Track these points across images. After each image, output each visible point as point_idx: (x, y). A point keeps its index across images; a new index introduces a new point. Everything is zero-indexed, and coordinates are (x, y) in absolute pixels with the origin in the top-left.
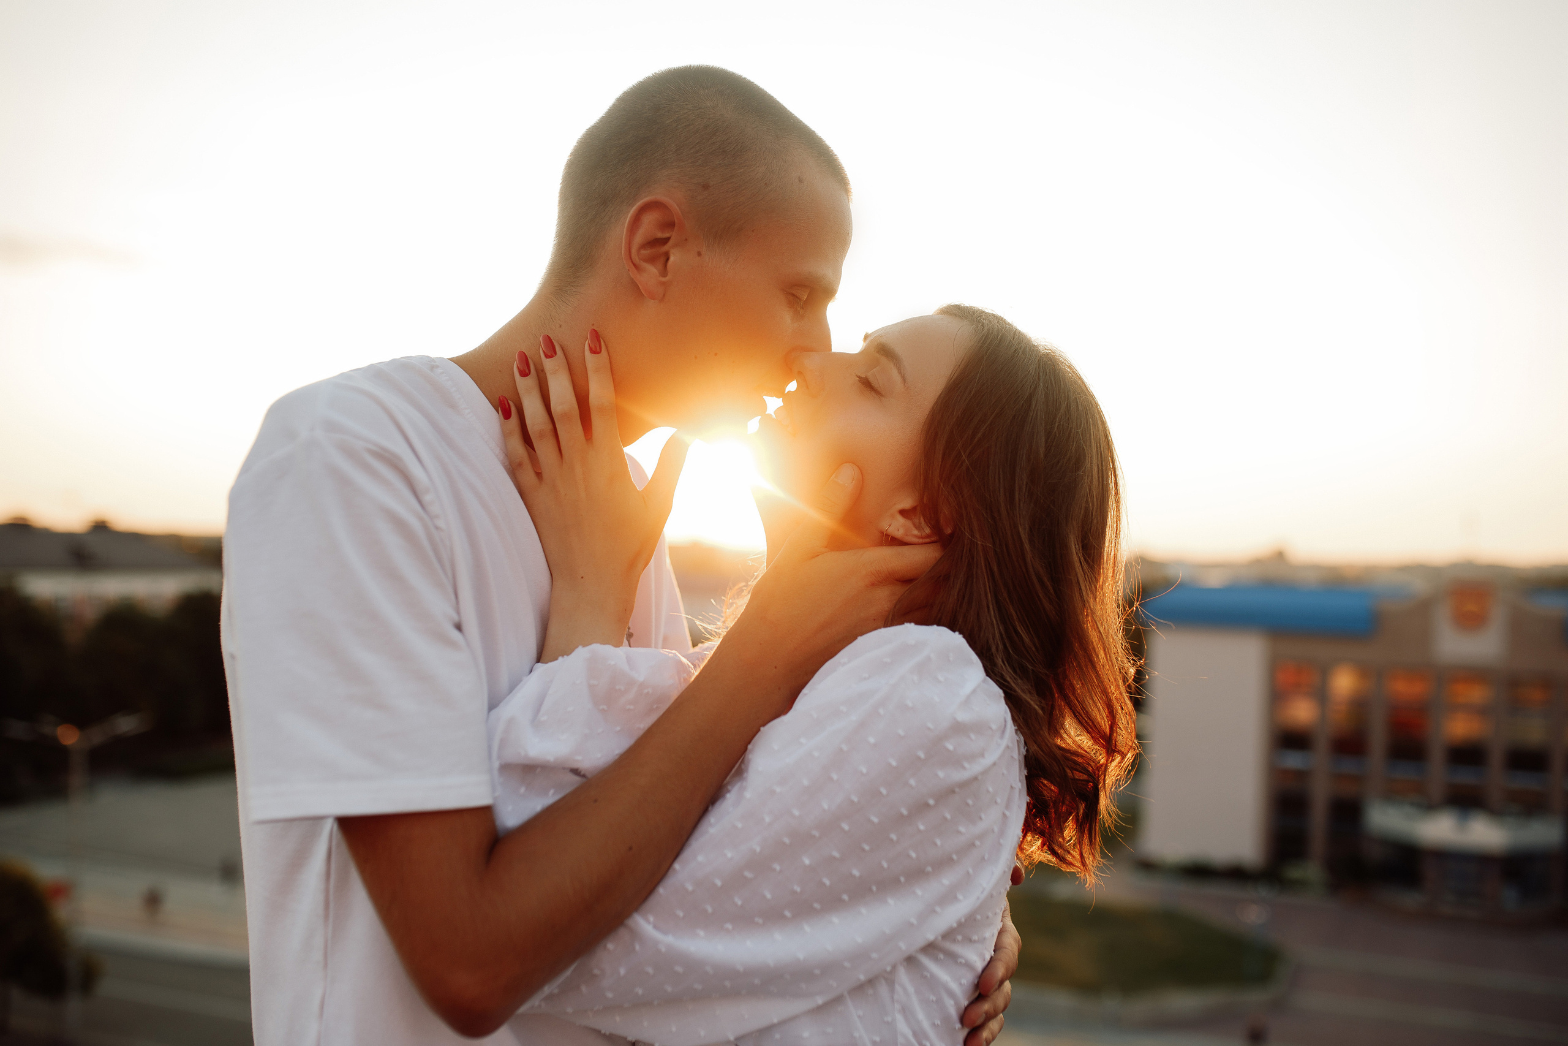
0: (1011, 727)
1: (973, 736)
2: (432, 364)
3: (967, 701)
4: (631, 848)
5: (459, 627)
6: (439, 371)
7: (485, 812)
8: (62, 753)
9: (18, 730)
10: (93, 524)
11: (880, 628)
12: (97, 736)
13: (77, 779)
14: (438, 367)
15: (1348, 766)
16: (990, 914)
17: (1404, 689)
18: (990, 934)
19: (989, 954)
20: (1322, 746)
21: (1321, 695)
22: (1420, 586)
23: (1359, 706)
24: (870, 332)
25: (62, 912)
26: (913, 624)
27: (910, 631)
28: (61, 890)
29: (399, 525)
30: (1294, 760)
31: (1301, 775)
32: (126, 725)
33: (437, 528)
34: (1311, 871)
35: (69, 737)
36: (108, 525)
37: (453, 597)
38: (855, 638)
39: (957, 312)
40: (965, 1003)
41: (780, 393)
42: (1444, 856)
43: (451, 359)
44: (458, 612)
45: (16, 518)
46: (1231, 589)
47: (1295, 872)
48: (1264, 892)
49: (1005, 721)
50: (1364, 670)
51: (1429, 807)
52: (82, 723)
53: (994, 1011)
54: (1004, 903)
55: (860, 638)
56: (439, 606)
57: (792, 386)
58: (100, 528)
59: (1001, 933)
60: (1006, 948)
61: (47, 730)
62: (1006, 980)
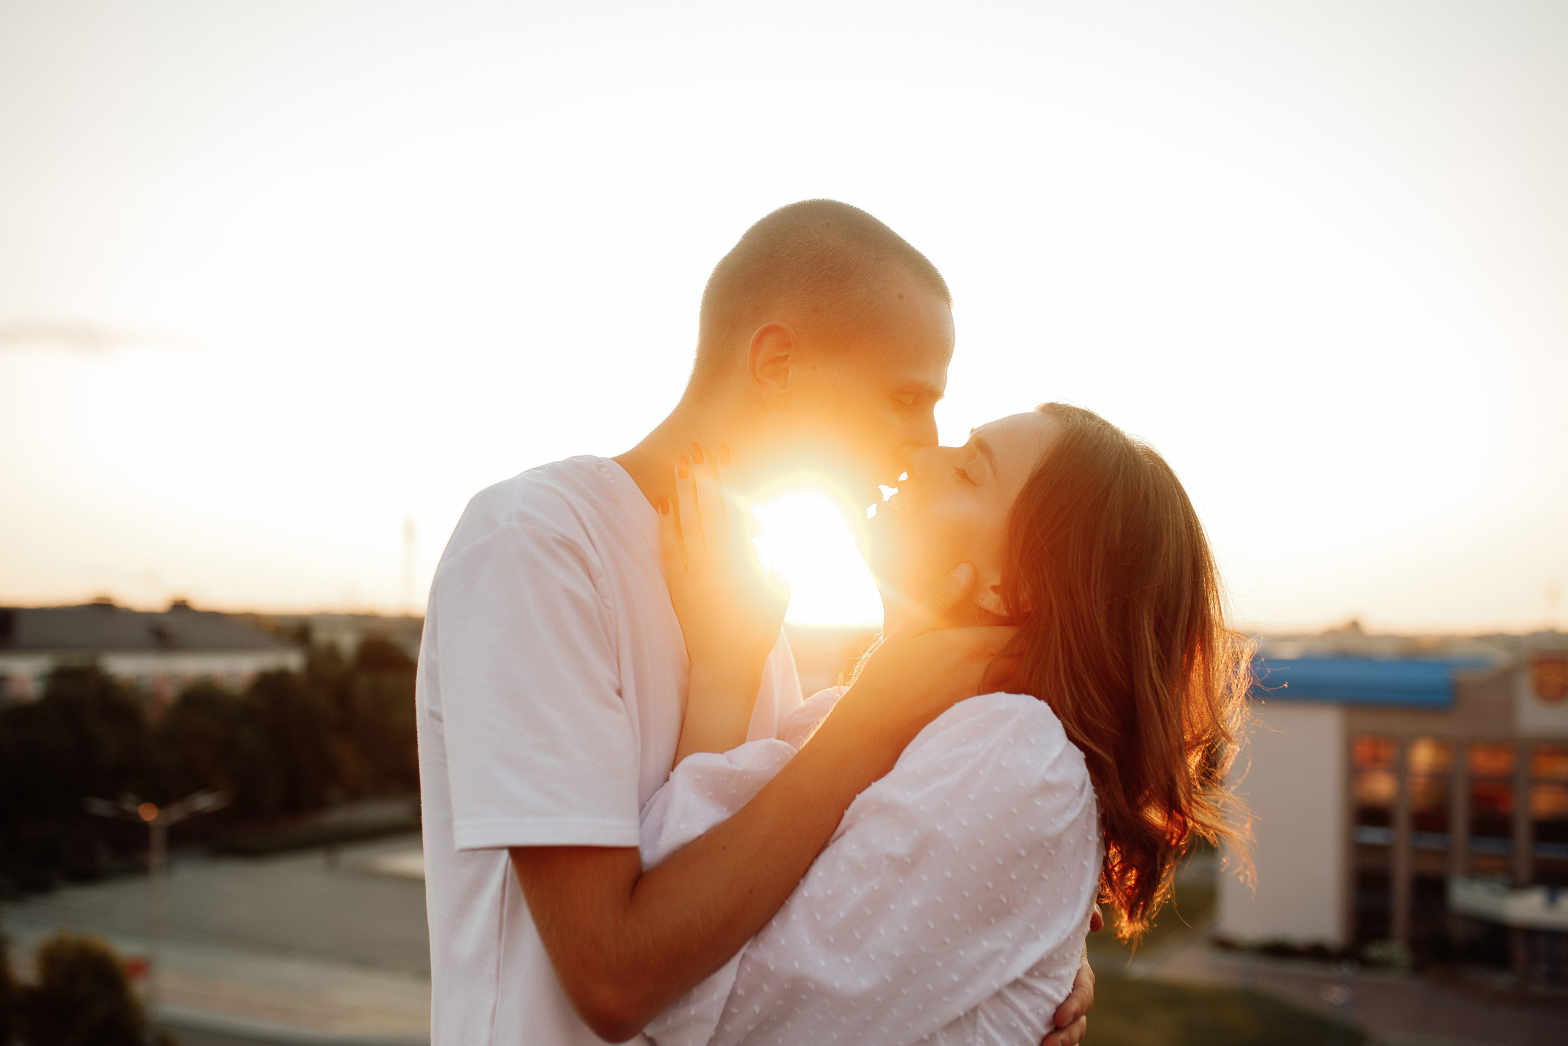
0: (1089, 787)
1: (1058, 795)
2: (599, 464)
3: (1054, 766)
4: (751, 891)
5: (620, 693)
6: (604, 470)
7: (632, 852)
8: (142, 829)
9: (100, 807)
10: (173, 604)
11: (974, 696)
12: (176, 814)
13: (156, 857)
14: (604, 466)
15: (1430, 842)
16: (1067, 956)
17: (1485, 762)
18: (1068, 973)
19: (1067, 990)
20: (1402, 821)
21: (1400, 769)
22: (1501, 657)
23: (1440, 778)
24: (975, 428)
25: (140, 988)
26: (1003, 693)
27: (1002, 700)
28: (139, 967)
29: (576, 602)
30: (1374, 836)
31: (1381, 851)
32: (204, 802)
33: (606, 606)
34: (1395, 950)
35: (149, 814)
36: (188, 604)
37: (616, 665)
38: (953, 705)
39: (1053, 410)
40: (1045, 1032)
41: (893, 483)
42: (1531, 933)
43: (611, 458)
44: (620, 681)
45: (99, 599)
46: (1304, 661)
47: (1376, 951)
48: (1346, 970)
49: (1085, 781)
50: (1442, 743)
51: (1517, 886)
52: (162, 802)
53: (1071, 1040)
54: (1083, 945)
55: (956, 705)
56: (604, 674)
57: (904, 477)
58: (180, 607)
59: (1079, 972)
60: (1083, 986)
61: (128, 806)
62: (1082, 1015)
